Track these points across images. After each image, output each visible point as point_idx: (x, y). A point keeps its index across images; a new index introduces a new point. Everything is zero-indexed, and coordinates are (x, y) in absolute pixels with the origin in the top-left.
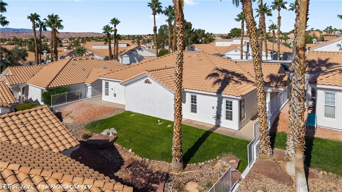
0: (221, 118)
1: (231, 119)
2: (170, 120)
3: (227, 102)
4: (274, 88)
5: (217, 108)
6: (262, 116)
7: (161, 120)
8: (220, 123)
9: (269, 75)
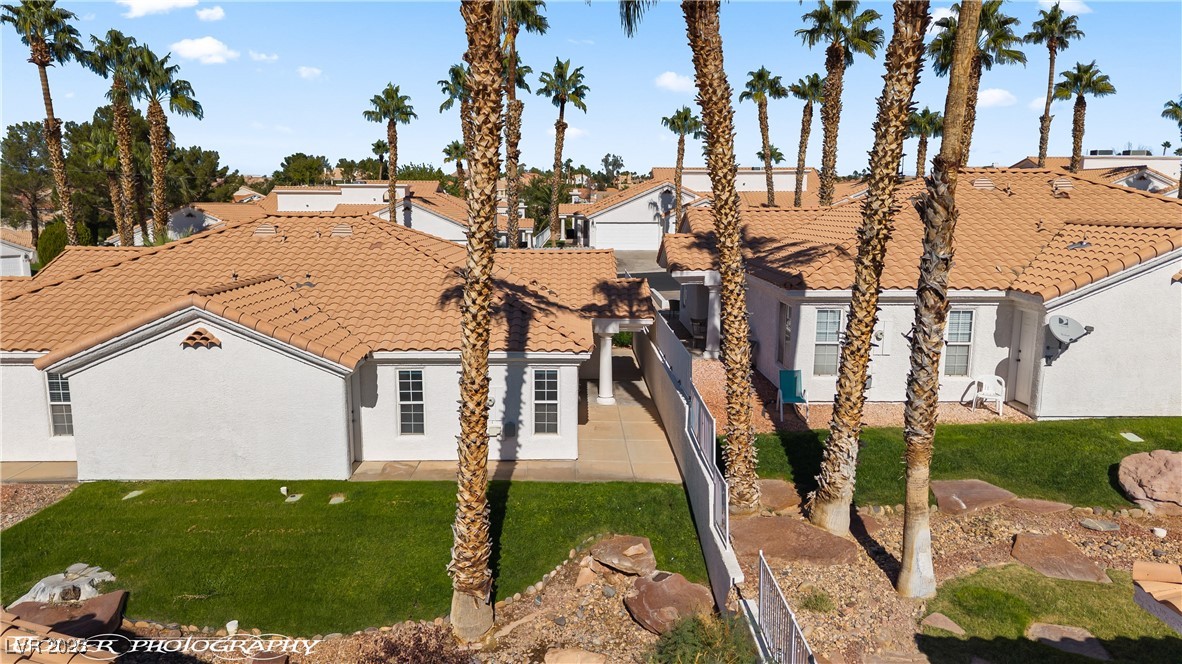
0: (520, 432)
1: (553, 429)
2: (327, 478)
3: (539, 375)
4: (627, 321)
5: (505, 401)
6: (741, 390)
7: (294, 486)
8: (518, 449)
9: (598, 286)
